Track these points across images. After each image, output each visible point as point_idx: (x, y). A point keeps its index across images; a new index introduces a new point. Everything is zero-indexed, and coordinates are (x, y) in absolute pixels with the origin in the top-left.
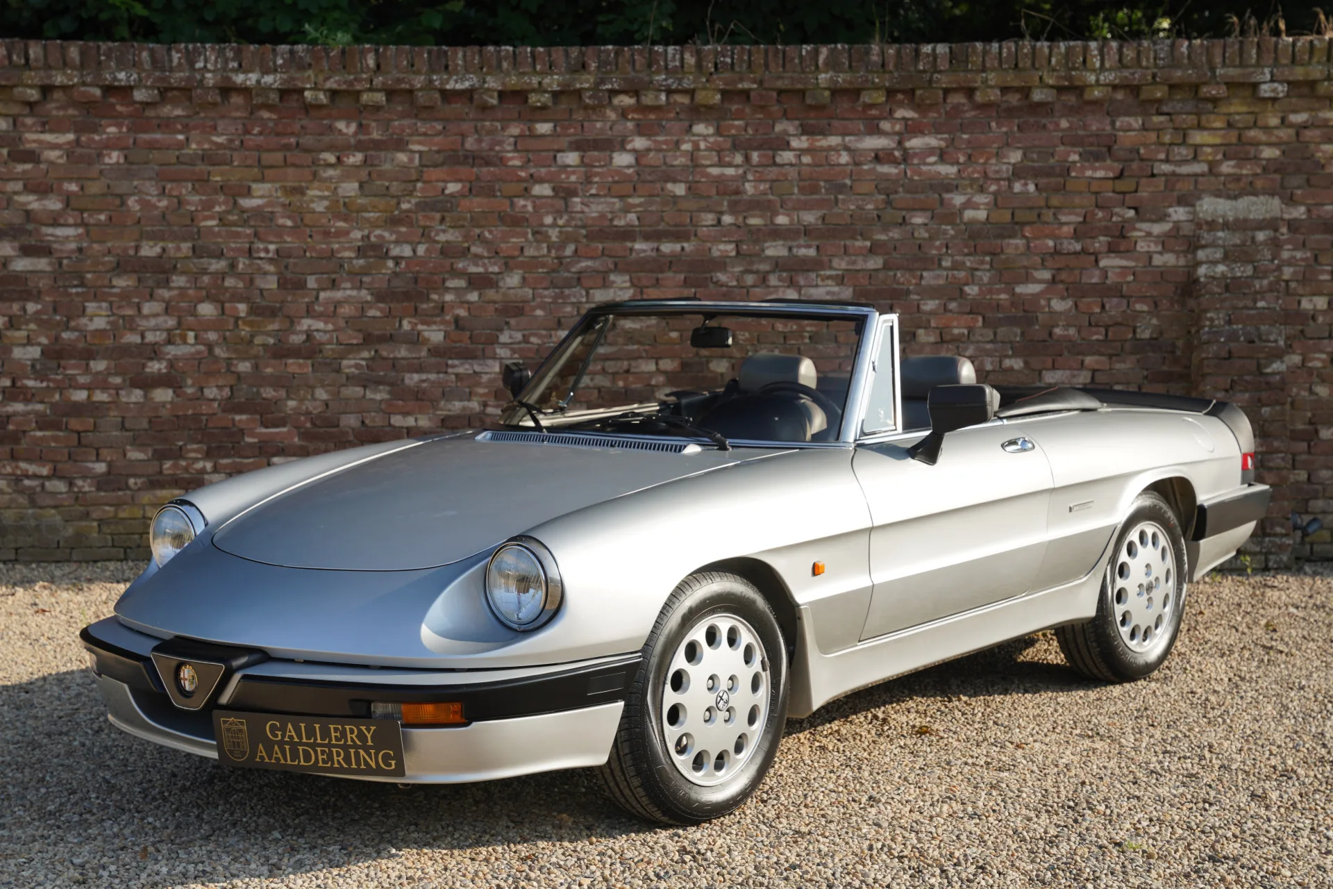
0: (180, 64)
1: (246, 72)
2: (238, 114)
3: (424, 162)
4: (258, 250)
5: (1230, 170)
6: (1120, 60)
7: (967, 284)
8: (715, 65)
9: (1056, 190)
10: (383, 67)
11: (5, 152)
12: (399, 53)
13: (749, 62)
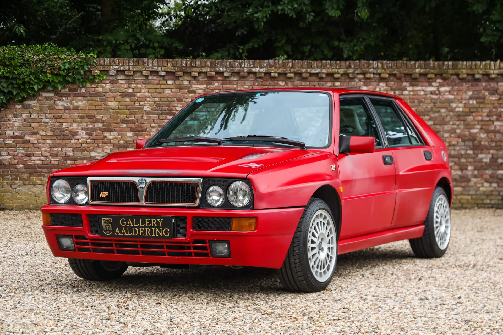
0: (237, 66)
1: (256, 68)
2: (252, 79)
6: (500, 67)
7: (457, 129)
8: (387, 67)
9: (482, 103)
10: (294, 67)
11: (187, 90)
12: (298, 63)
13: (397, 66)
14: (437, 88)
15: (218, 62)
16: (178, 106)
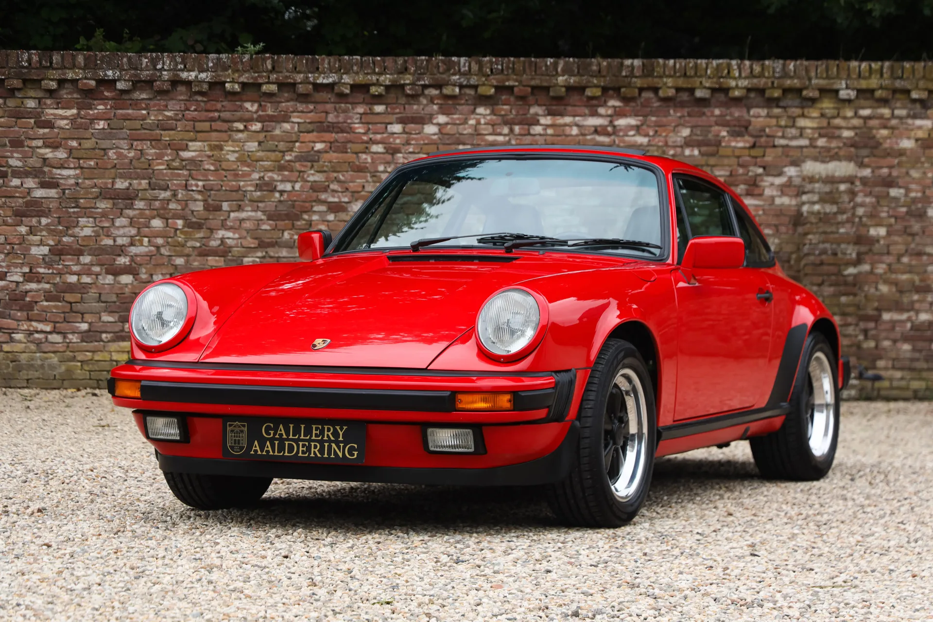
0: (147, 66)
1: (189, 71)
2: (182, 97)
3: (301, 130)
4: (191, 185)
5: (823, 144)
8: (492, 70)
9: (713, 155)
10: (276, 69)
11: (32, 121)
12: (287, 60)
13: (513, 69)
14: (609, 119)
15: (103, 56)
16: (12, 157)
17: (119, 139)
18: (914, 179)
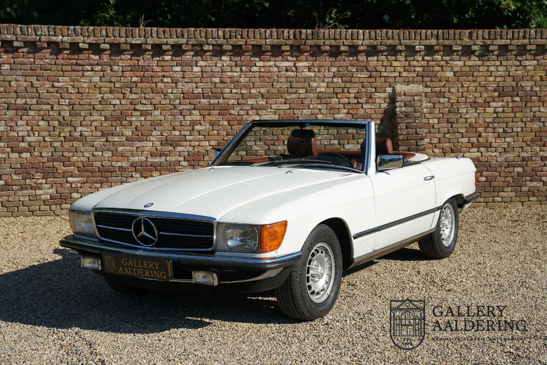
0: (32, 33)
1: (57, 36)
3: (124, 70)
4: (62, 102)
5: (406, 75)
6: (370, 37)
8: (230, 36)
10: (109, 35)
12: (114, 30)
13: (242, 35)
14: (293, 63)
17: (17, 75)
18: (452, 93)
